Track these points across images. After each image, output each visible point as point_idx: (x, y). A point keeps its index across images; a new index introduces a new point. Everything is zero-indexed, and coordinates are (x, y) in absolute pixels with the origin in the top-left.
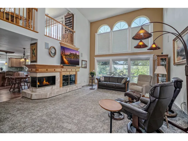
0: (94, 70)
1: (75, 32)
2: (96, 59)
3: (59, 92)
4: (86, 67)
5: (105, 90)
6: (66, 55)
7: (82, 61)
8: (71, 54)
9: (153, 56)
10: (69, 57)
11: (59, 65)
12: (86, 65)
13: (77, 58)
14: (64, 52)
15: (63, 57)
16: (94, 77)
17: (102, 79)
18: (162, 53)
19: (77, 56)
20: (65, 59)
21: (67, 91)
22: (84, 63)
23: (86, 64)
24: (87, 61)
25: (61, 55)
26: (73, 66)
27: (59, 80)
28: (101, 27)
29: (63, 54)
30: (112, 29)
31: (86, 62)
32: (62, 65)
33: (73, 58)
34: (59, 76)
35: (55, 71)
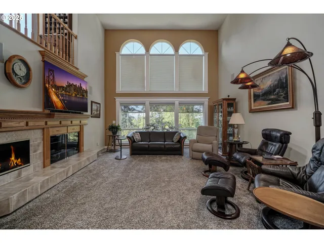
0: (114, 122)
1: (78, 37)
2: (118, 100)
3: (48, 182)
4: (98, 116)
5: (147, 156)
6: (58, 88)
7: (92, 102)
8: (70, 85)
9: (207, 100)
10: (66, 91)
11: (40, 110)
12: (99, 113)
13: (83, 96)
14: (51, 77)
15: (50, 90)
16: (117, 134)
17: (138, 138)
18: (229, 96)
19: (83, 93)
20: (54, 98)
21: (67, 174)
22: (95, 107)
23: (98, 110)
24: (100, 104)
25: (44, 84)
26: (76, 113)
27: (40, 150)
28: (126, 43)
29: (51, 83)
30: (147, 50)
31: (98, 105)
32: (47, 111)
33: (74, 95)
34: (40, 141)
35: (28, 128)
